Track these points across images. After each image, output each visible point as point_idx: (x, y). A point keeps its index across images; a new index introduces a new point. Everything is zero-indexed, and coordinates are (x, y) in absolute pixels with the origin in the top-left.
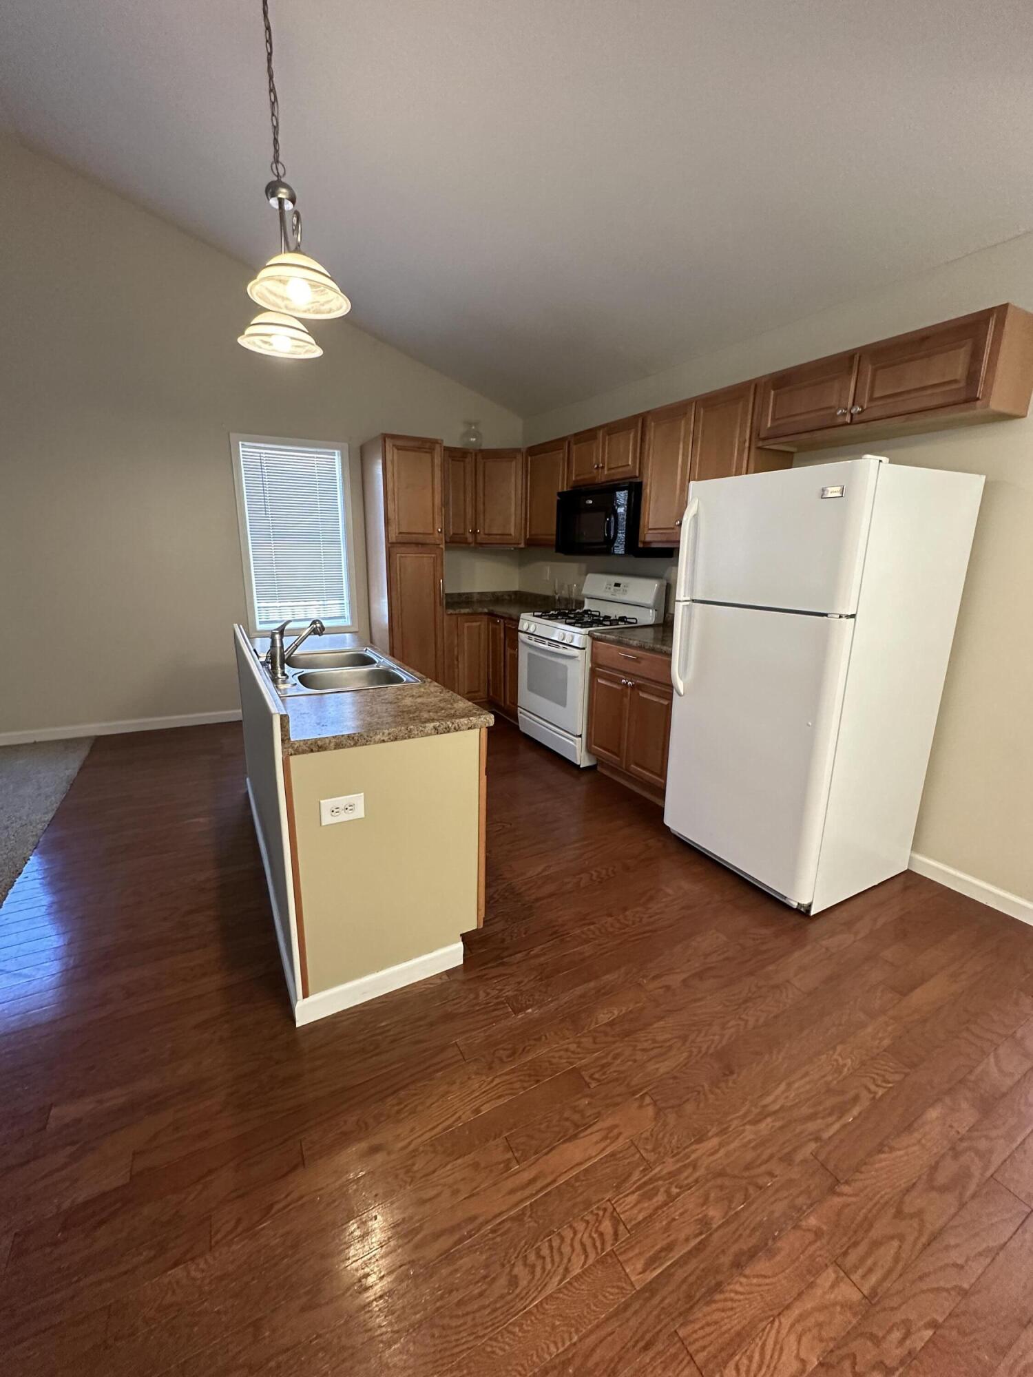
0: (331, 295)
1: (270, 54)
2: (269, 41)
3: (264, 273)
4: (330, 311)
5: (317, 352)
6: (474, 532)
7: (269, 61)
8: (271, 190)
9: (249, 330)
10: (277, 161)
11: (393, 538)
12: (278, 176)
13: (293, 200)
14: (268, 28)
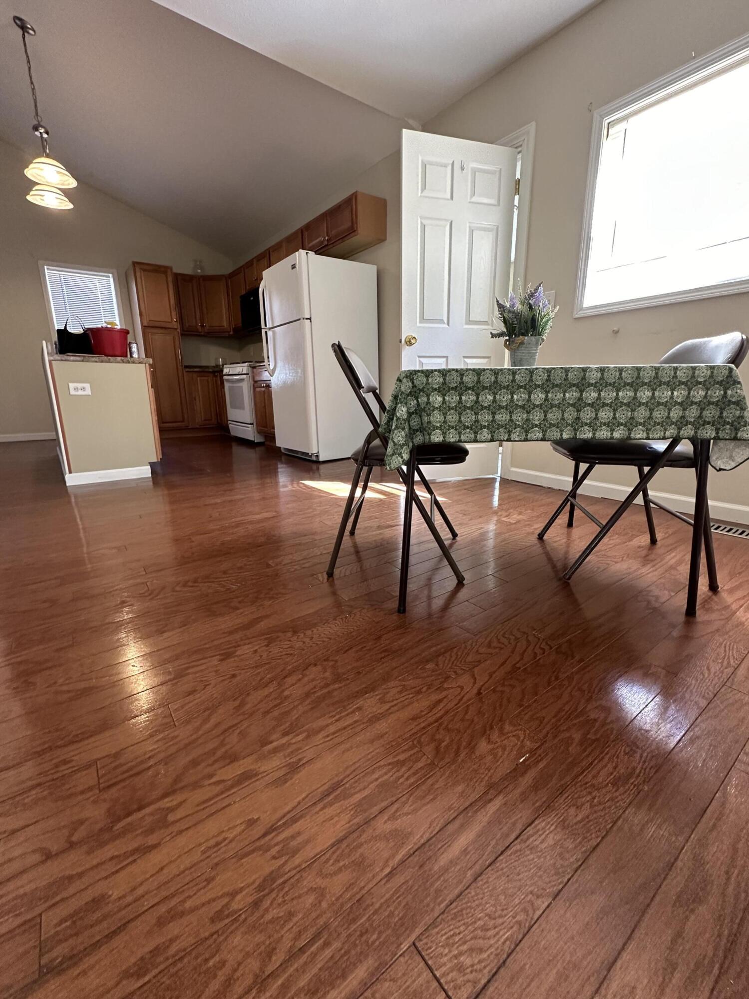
0: (67, 178)
1: (30, 68)
2: (29, 62)
3: (32, 166)
4: (69, 184)
5: (71, 206)
6: (202, 326)
7: (30, 70)
8: (36, 128)
9: (32, 193)
10: (37, 114)
11: (145, 324)
12: (38, 121)
13: (47, 133)
14: (28, 57)
